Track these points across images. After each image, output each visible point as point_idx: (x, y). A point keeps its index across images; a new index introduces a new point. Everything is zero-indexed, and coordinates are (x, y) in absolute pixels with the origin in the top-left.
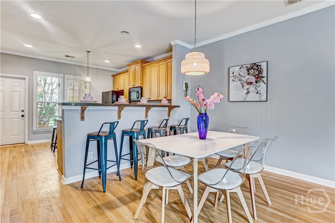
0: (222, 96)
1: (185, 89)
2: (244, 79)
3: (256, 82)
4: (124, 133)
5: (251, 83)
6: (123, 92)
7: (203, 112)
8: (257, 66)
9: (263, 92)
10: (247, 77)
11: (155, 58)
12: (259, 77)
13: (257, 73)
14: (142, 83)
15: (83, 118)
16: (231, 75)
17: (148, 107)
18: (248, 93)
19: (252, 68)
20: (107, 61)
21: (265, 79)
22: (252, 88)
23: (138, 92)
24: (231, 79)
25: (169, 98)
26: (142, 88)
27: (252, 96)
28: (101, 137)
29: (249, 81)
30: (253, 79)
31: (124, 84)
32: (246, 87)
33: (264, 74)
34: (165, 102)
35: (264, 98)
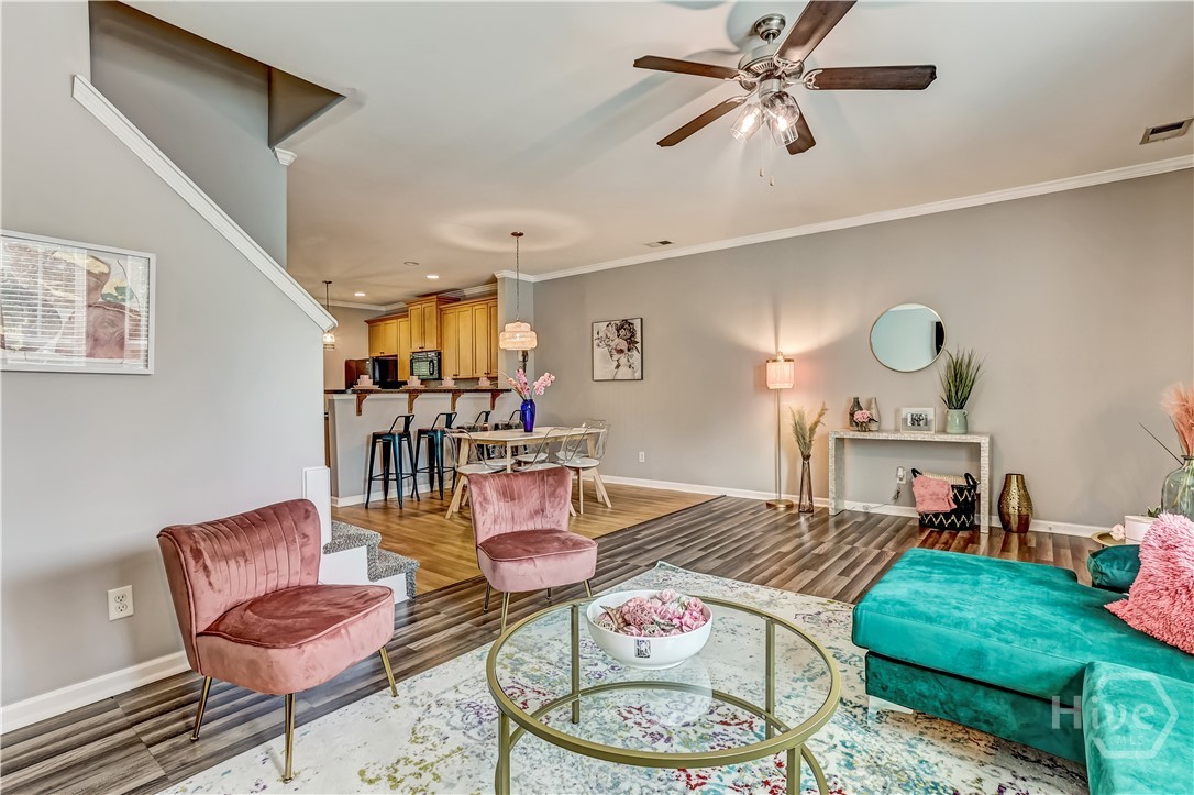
0: (553, 377)
1: (521, 359)
2: (613, 344)
3: (629, 350)
4: (421, 432)
5: (621, 351)
6: (396, 361)
7: (528, 398)
8: (630, 324)
9: (637, 365)
10: (617, 340)
11: (467, 292)
12: (631, 341)
13: (629, 335)
14: (440, 343)
15: (359, 412)
16: (595, 336)
17: (456, 393)
18: (618, 366)
19: (622, 327)
20: (359, 294)
21: (638, 346)
22: (623, 360)
23: (432, 361)
24: (595, 342)
25: (493, 375)
26: (439, 354)
27: (624, 373)
28: (394, 436)
29: (619, 348)
30: (624, 345)
31: (398, 341)
32: (616, 356)
33: (638, 338)
34: (485, 383)
35: (638, 375)
